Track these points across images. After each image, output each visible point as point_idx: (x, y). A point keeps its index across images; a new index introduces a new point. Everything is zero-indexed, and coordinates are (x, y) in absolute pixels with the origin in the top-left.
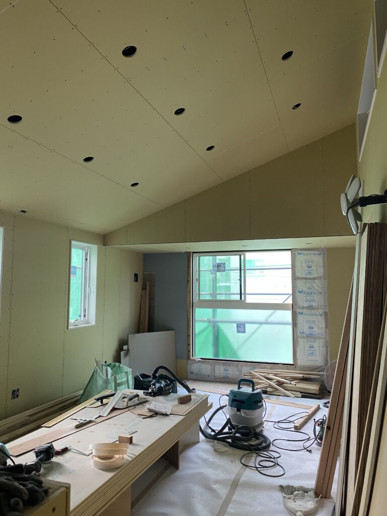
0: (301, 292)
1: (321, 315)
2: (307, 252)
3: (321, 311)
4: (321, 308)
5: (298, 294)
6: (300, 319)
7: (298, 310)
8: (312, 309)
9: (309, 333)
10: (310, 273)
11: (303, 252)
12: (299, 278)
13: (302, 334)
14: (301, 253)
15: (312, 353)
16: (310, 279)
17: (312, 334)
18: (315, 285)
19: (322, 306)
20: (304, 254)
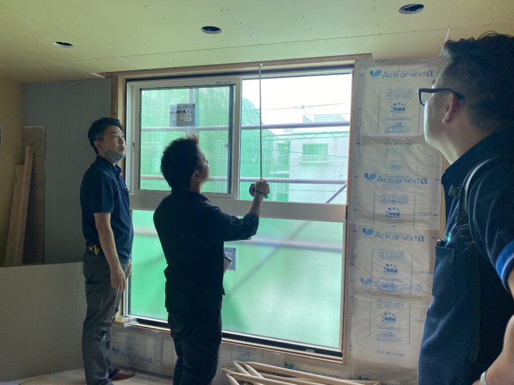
0: (373, 176)
1: (421, 239)
2: (395, 69)
3: (421, 229)
4: (422, 221)
5: (363, 183)
6: (364, 245)
7: (361, 223)
8: (397, 222)
9: (386, 282)
10: (400, 125)
11: (384, 69)
12: (369, 140)
13: (366, 283)
14: (379, 73)
15: (391, 335)
16: (397, 142)
17: (393, 286)
18: (410, 159)
19: (425, 214)
20: (386, 75)
